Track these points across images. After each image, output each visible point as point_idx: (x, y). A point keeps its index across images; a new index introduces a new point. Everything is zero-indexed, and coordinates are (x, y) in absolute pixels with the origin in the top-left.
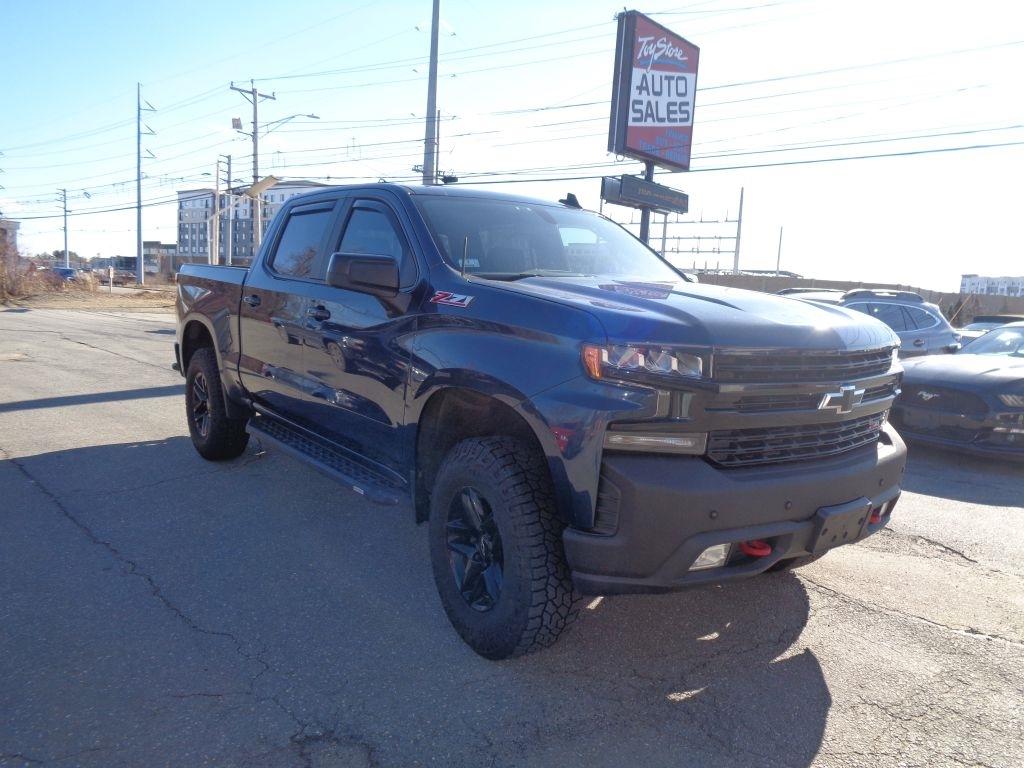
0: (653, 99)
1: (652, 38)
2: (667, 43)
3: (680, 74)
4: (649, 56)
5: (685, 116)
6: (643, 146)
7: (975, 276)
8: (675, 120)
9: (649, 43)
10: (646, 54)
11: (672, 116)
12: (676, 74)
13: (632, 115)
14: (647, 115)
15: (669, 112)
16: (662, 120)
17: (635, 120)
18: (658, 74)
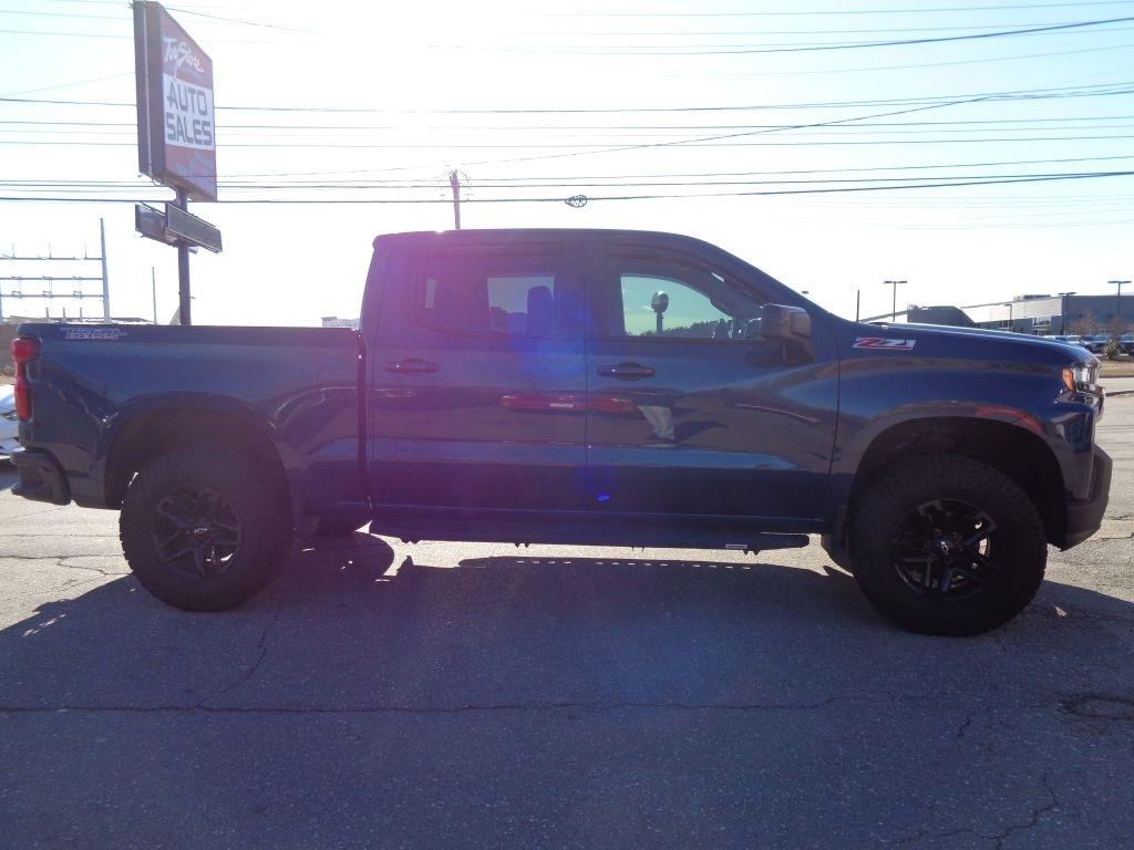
0: (182, 114)
1: (174, 40)
2: (187, 49)
3: (201, 89)
4: (174, 61)
5: (207, 138)
6: (181, 171)
7: (334, 318)
8: (199, 142)
9: (173, 45)
10: (171, 58)
11: (198, 137)
12: (197, 88)
13: (168, 131)
14: (180, 133)
15: (197, 132)
16: (190, 140)
17: (171, 137)
18: (183, 84)
